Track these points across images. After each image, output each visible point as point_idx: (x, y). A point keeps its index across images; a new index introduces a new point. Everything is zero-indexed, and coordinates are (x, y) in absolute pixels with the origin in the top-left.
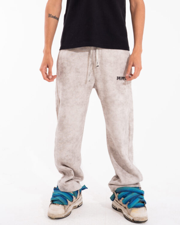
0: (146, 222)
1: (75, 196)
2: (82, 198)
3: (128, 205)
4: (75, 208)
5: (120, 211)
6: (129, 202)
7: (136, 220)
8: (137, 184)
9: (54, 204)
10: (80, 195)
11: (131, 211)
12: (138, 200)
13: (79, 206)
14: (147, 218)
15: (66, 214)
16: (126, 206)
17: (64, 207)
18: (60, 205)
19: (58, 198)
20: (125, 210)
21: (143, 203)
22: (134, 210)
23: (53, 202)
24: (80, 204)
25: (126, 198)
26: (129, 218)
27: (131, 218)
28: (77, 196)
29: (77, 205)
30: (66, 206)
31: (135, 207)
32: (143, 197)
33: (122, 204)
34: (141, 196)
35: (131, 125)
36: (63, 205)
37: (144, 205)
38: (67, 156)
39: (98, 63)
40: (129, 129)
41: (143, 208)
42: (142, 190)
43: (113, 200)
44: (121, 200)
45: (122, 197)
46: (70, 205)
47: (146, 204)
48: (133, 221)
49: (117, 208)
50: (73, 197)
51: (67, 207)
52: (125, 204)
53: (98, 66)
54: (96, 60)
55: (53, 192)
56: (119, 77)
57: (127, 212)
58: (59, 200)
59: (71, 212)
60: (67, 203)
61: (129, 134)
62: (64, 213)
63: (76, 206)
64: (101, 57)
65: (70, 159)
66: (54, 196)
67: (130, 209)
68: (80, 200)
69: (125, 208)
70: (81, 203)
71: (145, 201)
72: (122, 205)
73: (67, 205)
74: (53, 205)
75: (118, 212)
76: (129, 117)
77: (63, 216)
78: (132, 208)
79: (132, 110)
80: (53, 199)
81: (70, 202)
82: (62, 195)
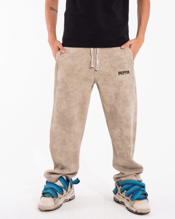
0: (149, 214)
1: (65, 189)
2: (74, 191)
3: (131, 198)
4: (66, 201)
5: (122, 203)
6: (131, 195)
7: (139, 211)
9: (44, 196)
10: (71, 188)
11: (134, 203)
12: (141, 192)
13: (71, 199)
14: (149, 209)
15: (56, 206)
16: (129, 198)
17: (53, 200)
18: (50, 198)
19: (49, 191)
20: (128, 203)
21: (145, 196)
22: (137, 202)
23: (44, 194)
24: (71, 197)
25: (128, 191)
26: (132, 210)
27: (135, 210)
28: (67, 189)
29: (69, 199)
30: (56, 198)
31: (138, 200)
32: (145, 190)
33: (124, 196)
34: (143, 189)
36: (53, 197)
37: (146, 197)
41: (145, 201)
42: (143, 182)
43: (115, 194)
44: (124, 193)
45: (125, 190)
46: (60, 198)
47: (148, 196)
48: (136, 213)
49: (119, 201)
50: (64, 190)
51: (57, 200)
52: (128, 196)
55: (45, 185)
57: (130, 204)
58: (49, 193)
59: (61, 205)
60: (57, 196)
62: (54, 205)
63: (67, 199)
66: (45, 189)
67: (133, 202)
68: (72, 193)
69: (128, 200)
70: (73, 196)
71: (147, 193)
72: (124, 198)
74: (43, 198)
75: (120, 204)
77: (53, 208)
80: (44, 192)
81: (61, 194)
82: (53, 188)
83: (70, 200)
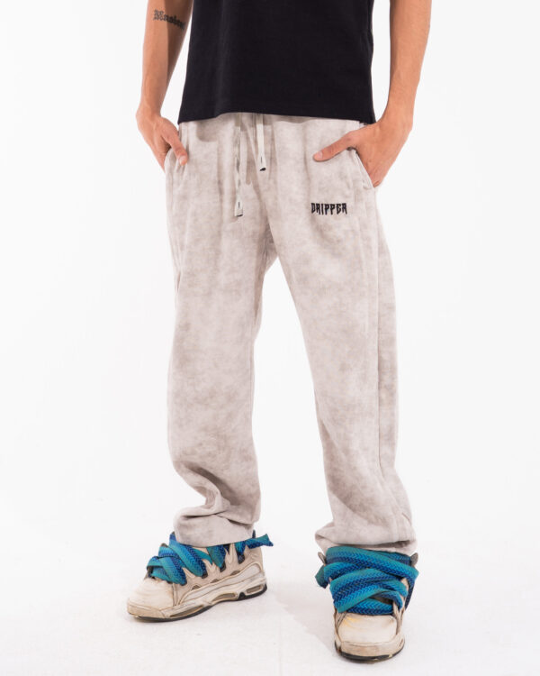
1: (212, 561)
3: (335, 602)
4: (230, 599)
8: (401, 544)
9: (153, 578)
10: (240, 561)
11: (342, 620)
12: (373, 591)
13: (247, 594)
15: (179, 610)
17: (170, 589)
18: (164, 583)
21: (390, 606)
22: (350, 618)
23: (151, 571)
24: (248, 590)
25: (337, 581)
27: (338, 643)
28: (221, 561)
29: (238, 593)
30: (179, 585)
34: (392, 582)
35: (385, 356)
36: (170, 582)
37: (392, 610)
38: (201, 444)
39: (264, 160)
40: (379, 369)
45: (330, 576)
46: (196, 587)
50: (207, 562)
51: (182, 590)
53: (264, 169)
54: (257, 152)
56: (318, 205)
59: (203, 609)
60: (183, 580)
61: (379, 383)
62: (171, 605)
63: (233, 595)
64: (271, 140)
65: (209, 454)
66: (160, 555)
67: (342, 615)
68: (251, 578)
70: (259, 586)
73: (183, 585)
76: (379, 329)
77: (168, 614)
78: (347, 611)
79: (391, 308)
80: (153, 564)
81: (197, 576)
82: (176, 554)
83: (242, 597)
